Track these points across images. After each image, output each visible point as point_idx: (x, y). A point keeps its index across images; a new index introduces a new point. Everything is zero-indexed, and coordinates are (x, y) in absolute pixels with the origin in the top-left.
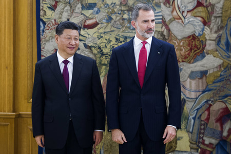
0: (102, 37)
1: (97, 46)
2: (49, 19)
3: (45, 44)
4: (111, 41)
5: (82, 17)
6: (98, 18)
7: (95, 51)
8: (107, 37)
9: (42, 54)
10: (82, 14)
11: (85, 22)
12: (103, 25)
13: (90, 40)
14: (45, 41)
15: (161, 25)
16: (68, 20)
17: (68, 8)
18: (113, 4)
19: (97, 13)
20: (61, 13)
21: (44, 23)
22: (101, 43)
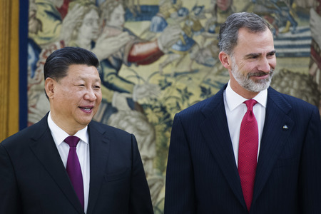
0: (170, 84)
1: (158, 104)
2: (49, 39)
3: (37, 96)
4: (191, 94)
5: (124, 38)
6: (162, 40)
7: (153, 117)
10: (125, 30)
11: (132, 48)
12: (172, 57)
13: (143, 90)
14: (37, 90)
15: (307, 61)
16: (93, 44)
17: (93, 14)
18: (198, 10)
19: (160, 28)
20: (77, 27)
21: (37, 49)
22: (166, 99)
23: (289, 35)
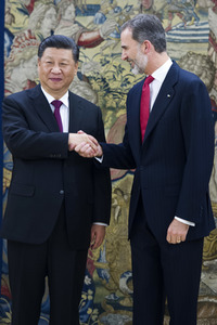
0: (108, 62)
1: (99, 76)
2: (19, 28)
3: (11, 70)
4: (123, 69)
5: (75, 28)
6: (102, 30)
7: (96, 86)
8: (116, 62)
9: (6, 88)
10: (75, 22)
11: (81, 36)
12: (110, 42)
14: (11, 66)
15: (207, 45)
16: (52, 32)
17: (52, 11)
18: (128, 8)
19: (101, 21)
20: (40, 20)
21: (11, 36)
22: (106, 73)
23: (193, 27)
